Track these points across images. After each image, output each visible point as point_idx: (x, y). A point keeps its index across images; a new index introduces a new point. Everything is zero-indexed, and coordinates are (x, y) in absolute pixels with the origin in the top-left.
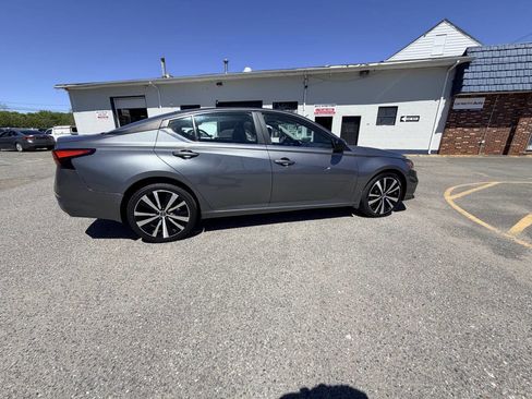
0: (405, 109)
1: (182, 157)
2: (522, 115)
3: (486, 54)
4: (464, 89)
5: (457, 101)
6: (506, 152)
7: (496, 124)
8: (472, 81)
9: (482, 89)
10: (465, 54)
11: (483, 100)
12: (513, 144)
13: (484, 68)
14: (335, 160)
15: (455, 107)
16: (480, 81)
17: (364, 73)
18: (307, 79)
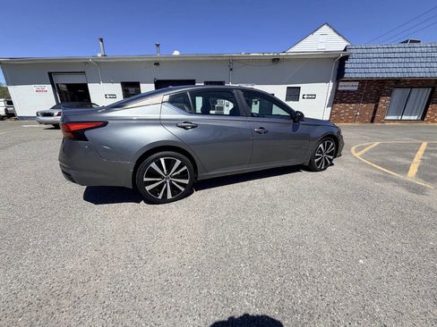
0: (306, 89)
1: (184, 127)
2: (381, 95)
3: (359, 51)
4: (346, 75)
5: (341, 84)
6: (372, 121)
7: (366, 101)
8: (352, 70)
9: (357, 75)
10: (345, 50)
11: (357, 83)
12: (377, 115)
13: (358, 61)
14: (295, 128)
15: (339, 89)
16: (356, 70)
17: (276, 60)
18: (231, 64)
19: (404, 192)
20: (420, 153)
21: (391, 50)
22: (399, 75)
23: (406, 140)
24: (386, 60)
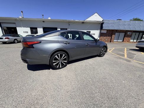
1: (66, 44)
2: (112, 34)
3: (106, 21)
4: (103, 28)
5: (102, 31)
6: (110, 42)
7: (109, 36)
9: (106, 28)
10: (103, 21)
11: (106, 31)
12: (112, 40)
13: (106, 24)
14: (96, 44)
17: (83, 23)
18: (69, 23)
19: (126, 62)
20: (125, 51)
21: (115, 22)
22: (117, 29)
23: (121, 47)
24: (113, 25)
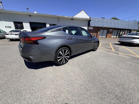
2: (98, 31)
3: (93, 19)
4: (90, 25)
5: (89, 27)
7: (95, 32)
10: (90, 18)
11: (93, 28)
13: (93, 22)
15: (89, 29)
16: (93, 24)
17: (72, 19)
21: (100, 20)
22: (102, 26)
23: (106, 42)
24: (99, 22)
